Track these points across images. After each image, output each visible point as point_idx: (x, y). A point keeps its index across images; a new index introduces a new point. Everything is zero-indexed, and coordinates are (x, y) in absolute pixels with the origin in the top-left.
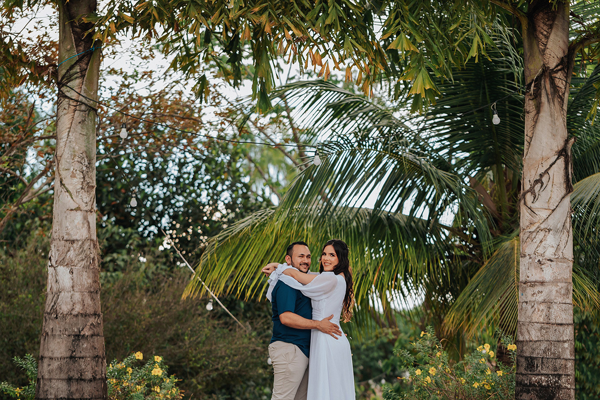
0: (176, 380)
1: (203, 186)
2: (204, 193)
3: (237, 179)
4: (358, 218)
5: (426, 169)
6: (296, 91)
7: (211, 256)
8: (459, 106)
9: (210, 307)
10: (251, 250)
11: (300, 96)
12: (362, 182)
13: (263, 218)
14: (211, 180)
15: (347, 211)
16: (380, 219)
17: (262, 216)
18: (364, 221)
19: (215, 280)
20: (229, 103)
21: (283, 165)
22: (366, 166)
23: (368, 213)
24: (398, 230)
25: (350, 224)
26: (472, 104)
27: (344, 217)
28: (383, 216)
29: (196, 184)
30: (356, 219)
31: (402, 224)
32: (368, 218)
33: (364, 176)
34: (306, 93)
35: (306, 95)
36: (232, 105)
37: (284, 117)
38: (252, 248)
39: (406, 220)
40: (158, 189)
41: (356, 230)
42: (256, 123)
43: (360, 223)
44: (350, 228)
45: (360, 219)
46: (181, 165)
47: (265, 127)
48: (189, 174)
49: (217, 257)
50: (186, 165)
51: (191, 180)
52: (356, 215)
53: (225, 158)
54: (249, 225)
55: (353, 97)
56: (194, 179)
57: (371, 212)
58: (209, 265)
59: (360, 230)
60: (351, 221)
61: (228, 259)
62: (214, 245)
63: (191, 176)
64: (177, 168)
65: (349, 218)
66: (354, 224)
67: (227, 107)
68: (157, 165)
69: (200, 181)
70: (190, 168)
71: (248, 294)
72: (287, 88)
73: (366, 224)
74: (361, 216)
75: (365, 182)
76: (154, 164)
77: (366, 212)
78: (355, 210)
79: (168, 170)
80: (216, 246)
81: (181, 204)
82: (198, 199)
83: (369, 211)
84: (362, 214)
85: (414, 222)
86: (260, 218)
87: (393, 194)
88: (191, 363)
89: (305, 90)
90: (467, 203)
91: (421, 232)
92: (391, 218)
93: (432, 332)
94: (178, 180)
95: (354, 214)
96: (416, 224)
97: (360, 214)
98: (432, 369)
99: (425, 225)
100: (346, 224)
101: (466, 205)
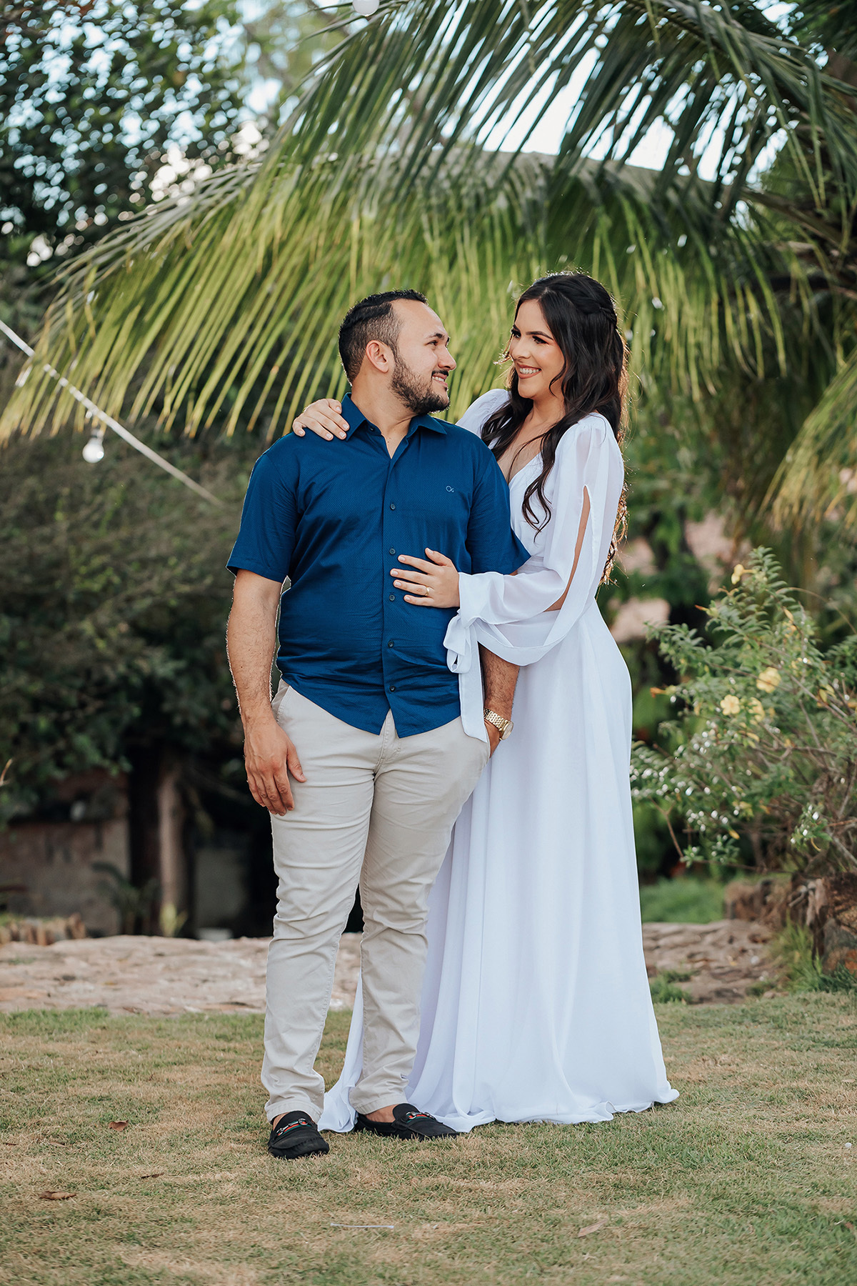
4: (512, 183)
5: (713, 31)
7: (79, 308)
9: (94, 452)
12: (523, 74)
15: (480, 164)
16: (577, 185)
17: (228, 187)
18: (529, 193)
22: (532, 26)
23: (541, 166)
24: (630, 216)
25: (489, 202)
27: (470, 181)
28: (585, 176)
30: (507, 187)
31: (643, 197)
32: (541, 181)
33: (527, 57)
38: (203, 281)
39: (651, 185)
41: (506, 220)
43: (517, 197)
44: (490, 214)
45: (518, 185)
46: (79, 53)
48: (97, 75)
50: (89, 54)
51: (99, 91)
52: (505, 177)
54: (185, 217)
56: (108, 87)
57: (551, 165)
59: (519, 221)
60: (491, 194)
62: (84, 279)
63: (102, 81)
64: (67, 62)
65: (484, 184)
66: (501, 203)
68: (14, 58)
71: (196, 414)
73: (535, 200)
74: (520, 177)
75: (530, 75)
76: (7, 55)
77: (536, 165)
78: (502, 162)
80: (88, 285)
82: (117, 139)
83: (543, 161)
84: (523, 170)
85: (677, 189)
86: (221, 190)
88: (77, 579)
90: (836, 131)
91: (695, 218)
92: (609, 178)
93: (770, 567)
94: (71, 91)
95: (500, 172)
96: (682, 194)
97: (516, 171)
98: (769, 679)
99: (707, 197)
100: (478, 204)
101: (833, 135)
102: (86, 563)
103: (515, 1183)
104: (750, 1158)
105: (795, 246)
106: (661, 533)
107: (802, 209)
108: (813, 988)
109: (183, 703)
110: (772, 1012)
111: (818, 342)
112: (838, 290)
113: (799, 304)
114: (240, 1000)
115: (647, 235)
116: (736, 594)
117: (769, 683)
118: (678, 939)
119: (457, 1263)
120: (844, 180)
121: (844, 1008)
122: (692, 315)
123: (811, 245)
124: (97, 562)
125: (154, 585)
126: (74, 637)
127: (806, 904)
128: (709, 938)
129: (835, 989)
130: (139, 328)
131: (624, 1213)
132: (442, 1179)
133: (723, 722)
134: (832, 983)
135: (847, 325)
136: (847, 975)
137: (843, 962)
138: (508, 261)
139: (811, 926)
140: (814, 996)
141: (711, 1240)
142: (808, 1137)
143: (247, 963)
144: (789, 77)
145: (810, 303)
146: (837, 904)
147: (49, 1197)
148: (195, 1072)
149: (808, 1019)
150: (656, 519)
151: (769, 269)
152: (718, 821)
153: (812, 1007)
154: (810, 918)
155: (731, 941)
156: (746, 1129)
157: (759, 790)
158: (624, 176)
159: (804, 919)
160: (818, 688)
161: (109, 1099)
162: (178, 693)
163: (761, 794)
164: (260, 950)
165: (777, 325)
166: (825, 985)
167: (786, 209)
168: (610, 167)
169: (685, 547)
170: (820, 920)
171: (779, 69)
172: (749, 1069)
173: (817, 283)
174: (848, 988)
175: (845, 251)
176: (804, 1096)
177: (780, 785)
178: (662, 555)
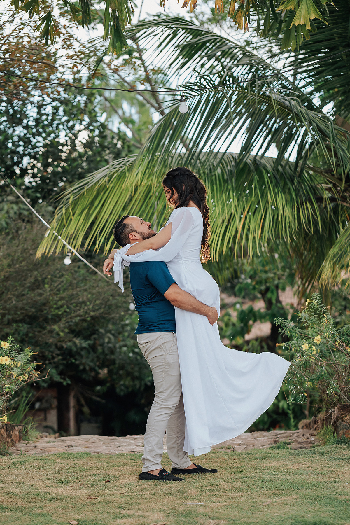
0: (32, 354)
1: (61, 127)
2: (62, 134)
3: (94, 119)
4: (223, 165)
5: (296, 111)
6: (151, 30)
7: (67, 210)
8: (326, 40)
9: (67, 261)
10: (109, 202)
11: (155, 35)
13: (121, 167)
14: (68, 121)
16: (246, 163)
17: (121, 165)
18: (229, 168)
19: (72, 235)
20: (82, 45)
21: (135, 101)
23: (234, 158)
24: (265, 176)
25: (214, 171)
26: (337, 39)
27: (208, 164)
28: (249, 161)
29: (55, 125)
30: (221, 165)
31: (270, 169)
32: (233, 163)
34: (162, 31)
35: (162, 33)
36: (84, 47)
37: (136, 58)
38: (110, 199)
40: (19, 131)
41: (221, 177)
42: (110, 65)
43: (225, 170)
44: (215, 175)
45: (225, 165)
46: (40, 107)
47: (119, 69)
48: (48, 115)
49: (72, 210)
50: (44, 107)
51: (49, 121)
52: (220, 162)
53: (81, 99)
54: (106, 176)
55: (210, 35)
56: (53, 120)
57: (237, 157)
58: (65, 221)
59: (225, 177)
60: (215, 168)
61: (85, 212)
62: (69, 198)
63: (50, 118)
64: (36, 110)
65: (213, 165)
66: (219, 171)
67: (79, 49)
68: (16, 108)
69: (59, 122)
70: (49, 110)
71: (107, 247)
72: (141, 28)
73: (231, 171)
74: (226, 163)
76: (13, 107)
77: (231, 157)
78: (219, 156)
79: (27, 113)
80: (71, 200)
81: (41, 144)
82: (57, 140)
83: (234, 156)
84: (226, 159)
85: (281, 166)
86: (118, 166)
87: (259, 137)
88: (52, 310)
89: (161, 28)
90: (339, 146)
91: (288, 176)
92: (257, 162)
93: (319, 300)
94: (37, 121)
95: (218, 160)
96: (284, 168)
97: (224, 160)
98: (318, 339)
99: (293, 169)
100: (211, 172)
101: (339, 147)
102: (56, 304)
103: (241, 494)
104: (315, 487)
105: (324, 186)
106: (269, 295)
107: (327, 172)
108: (334, 443)
109: (84, 361)
110: (320, 451)
111: (333, 222)
112: (340, 202)
113: (326, 207)
114: (135, 450)
115: (271, 182)
116: (307, 309)
117: (318, 340)
118: (284, 435)
119: (226, 512)
120: (343, 162)
121: (344, 449)
122: (288, 211)
123: (330, 186)
124: (60, 303)
125: (81, 312)
126: (51, 332)
127: (331, 416)
128: (295, 435)
129: (341, 443)
130: (88, 216)
131: (276, 500)
132: (217, 493)
133: (303, 353)
134: (341, 441)
135: (343, 216)
136: (345, 439)
137: (344, 434)
138: (222, 192)
139: (333, 424)
140: (334, 446)
141: (304, 506)
142: (334, 482)
143: (132, 442)
144: (323, 127)
145: (330, 206)
146: (342, 414)
147: (90, 498)
148: (128, 468)
149: (333, 453)
150: (267, 289)
151: (315, 194)
152: (300, 389)
153: (334, 449)
154: (332, 421)
155: (303, 435)
156: (313, 480)
157: (315, 377)
158: (263, 161)
159: (330, 422)
160: (335, 341)
161: (100, 474)
162: (82, 356)
163: (315, 379)
164: (136, 439)
165: (319, 216)
166: (338, 442)
167: (321, 173)
168: (257, 158)
169: (278, 301)
170: (336, 421)
171: (319, 123)
172: (314, 466)
173: (332, 199)
174: (346, 443)
175: (343, 188)
176: (332, 472)
177: (322, 375)
178: (269, 304)
